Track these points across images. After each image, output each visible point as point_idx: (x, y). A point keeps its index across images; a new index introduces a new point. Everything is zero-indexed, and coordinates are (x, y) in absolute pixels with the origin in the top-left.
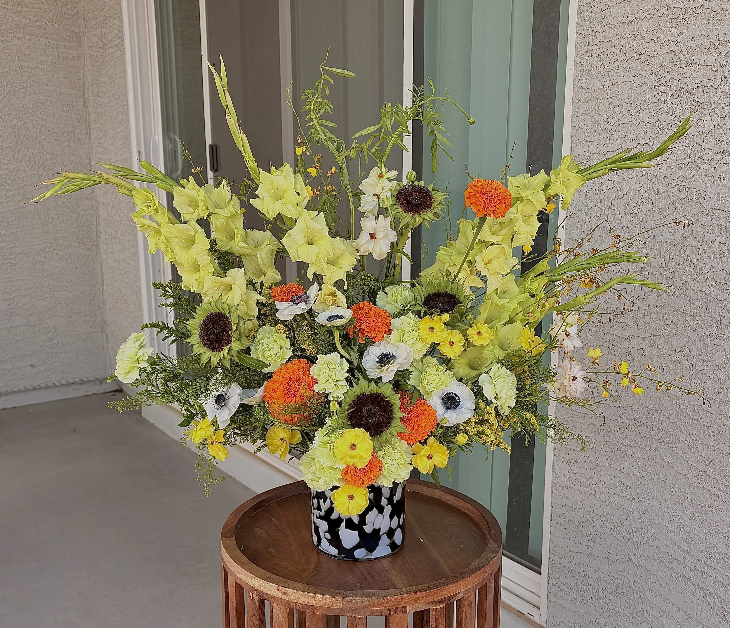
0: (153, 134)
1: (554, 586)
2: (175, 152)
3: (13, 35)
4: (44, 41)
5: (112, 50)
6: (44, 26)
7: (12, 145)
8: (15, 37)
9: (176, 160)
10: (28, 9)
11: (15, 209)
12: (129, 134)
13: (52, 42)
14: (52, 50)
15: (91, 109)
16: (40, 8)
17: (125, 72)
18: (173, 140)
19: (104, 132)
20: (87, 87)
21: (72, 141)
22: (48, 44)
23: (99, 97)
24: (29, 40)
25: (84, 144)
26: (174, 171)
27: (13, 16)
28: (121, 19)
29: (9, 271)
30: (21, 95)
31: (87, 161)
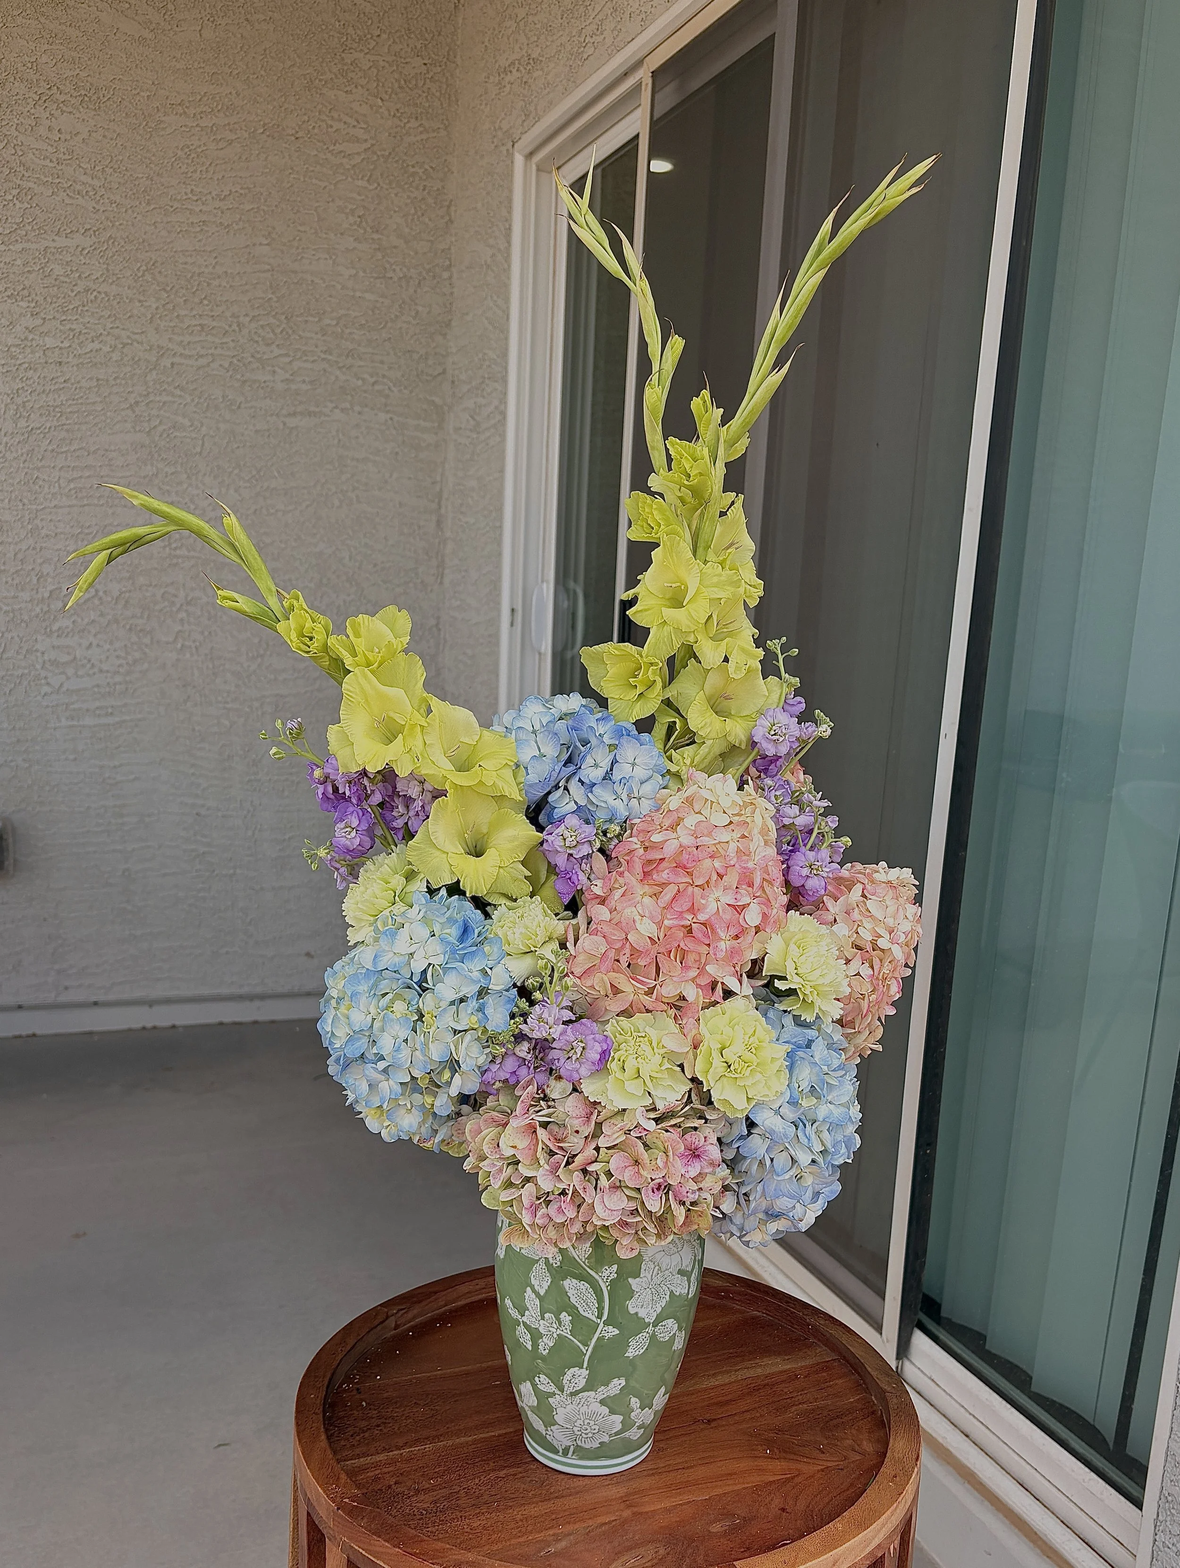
0: (540, 581)
1: (1166, 1549)
2: (574, 615)
3: (334, 405)
4: (382, 416)
5: (487, 434)
6: (387, 392)
7: (312, 585)
8: (336, 407)
9: (573, 627)
10: (362, 363)
11: (306, 692)
12: (499, 578)
13: (396, 418)
14: (394, 432)
15: (448, 534)
16: (382, 362)
17: (502, 471)
18: (572, 593)
19: (463, 574)
20: (445, 495)
21: (411, 585)
22: (390, 422)
23: (462, 513)
24: (359, 413)
25: (431, 591)
26: (570, 646)
27: (338, 372)
28: (505, 380)
29: (286, 793)
30: (337, 503)
31: (433, 622)
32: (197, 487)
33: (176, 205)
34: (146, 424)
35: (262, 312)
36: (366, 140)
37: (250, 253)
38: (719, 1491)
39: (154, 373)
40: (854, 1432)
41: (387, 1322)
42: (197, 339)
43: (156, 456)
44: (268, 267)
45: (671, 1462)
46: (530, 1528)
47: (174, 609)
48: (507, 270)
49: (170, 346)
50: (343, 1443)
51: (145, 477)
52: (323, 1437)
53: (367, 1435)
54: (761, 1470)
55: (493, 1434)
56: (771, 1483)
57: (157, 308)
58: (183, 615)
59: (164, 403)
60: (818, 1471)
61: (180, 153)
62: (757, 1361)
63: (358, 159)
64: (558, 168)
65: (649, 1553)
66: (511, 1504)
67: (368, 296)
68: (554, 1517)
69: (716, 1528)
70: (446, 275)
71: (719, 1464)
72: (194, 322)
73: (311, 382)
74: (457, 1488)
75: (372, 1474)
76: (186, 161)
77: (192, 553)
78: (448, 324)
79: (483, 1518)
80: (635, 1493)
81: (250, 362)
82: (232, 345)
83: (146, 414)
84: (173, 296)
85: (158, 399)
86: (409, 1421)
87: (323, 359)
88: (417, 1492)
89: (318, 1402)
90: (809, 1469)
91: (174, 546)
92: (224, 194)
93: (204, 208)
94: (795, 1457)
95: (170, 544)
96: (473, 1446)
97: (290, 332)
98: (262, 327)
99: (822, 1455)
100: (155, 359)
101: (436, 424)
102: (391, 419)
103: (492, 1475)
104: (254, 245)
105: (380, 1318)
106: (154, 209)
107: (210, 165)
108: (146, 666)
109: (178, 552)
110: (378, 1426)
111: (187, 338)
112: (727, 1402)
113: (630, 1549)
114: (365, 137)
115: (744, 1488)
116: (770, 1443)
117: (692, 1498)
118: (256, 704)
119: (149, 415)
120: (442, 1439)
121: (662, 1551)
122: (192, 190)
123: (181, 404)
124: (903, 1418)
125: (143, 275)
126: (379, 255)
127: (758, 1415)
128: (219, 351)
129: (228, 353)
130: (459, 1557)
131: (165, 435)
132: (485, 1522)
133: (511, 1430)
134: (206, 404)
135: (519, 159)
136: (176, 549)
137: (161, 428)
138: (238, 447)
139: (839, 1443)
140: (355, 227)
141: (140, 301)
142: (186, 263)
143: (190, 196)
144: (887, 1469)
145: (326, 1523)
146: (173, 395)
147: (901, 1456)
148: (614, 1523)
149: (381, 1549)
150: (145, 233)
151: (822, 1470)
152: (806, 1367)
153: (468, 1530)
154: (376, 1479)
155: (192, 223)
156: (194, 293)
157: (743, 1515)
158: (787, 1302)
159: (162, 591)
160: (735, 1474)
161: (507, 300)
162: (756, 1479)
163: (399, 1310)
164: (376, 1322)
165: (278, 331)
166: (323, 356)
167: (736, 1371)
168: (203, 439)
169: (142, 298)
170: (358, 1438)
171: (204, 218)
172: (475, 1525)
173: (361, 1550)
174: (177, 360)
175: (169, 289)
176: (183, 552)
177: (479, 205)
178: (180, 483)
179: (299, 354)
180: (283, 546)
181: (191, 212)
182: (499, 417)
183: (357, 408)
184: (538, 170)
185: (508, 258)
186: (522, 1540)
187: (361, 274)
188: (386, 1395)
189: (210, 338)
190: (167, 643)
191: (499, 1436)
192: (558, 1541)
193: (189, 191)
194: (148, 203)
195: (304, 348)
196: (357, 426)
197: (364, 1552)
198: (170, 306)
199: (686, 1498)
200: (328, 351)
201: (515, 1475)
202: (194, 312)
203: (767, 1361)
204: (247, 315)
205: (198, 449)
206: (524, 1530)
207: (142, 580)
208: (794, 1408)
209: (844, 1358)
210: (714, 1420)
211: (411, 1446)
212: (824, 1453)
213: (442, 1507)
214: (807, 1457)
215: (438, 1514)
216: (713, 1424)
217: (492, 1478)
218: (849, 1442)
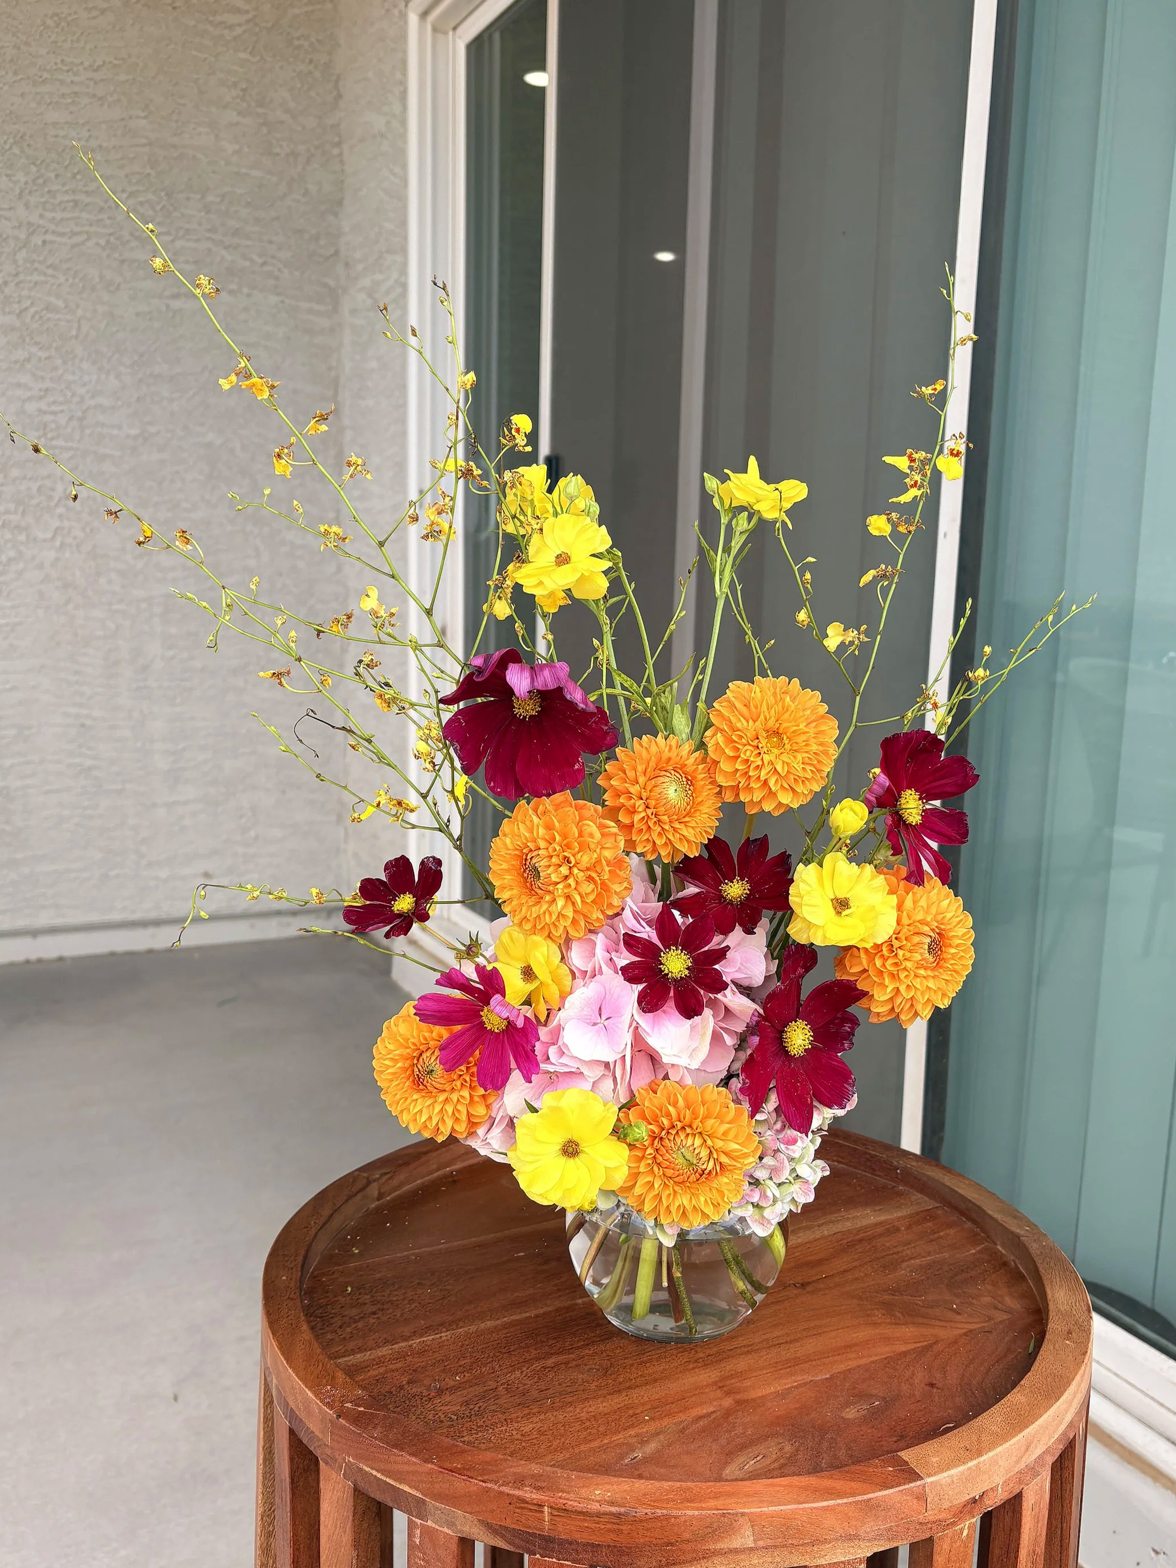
2: (486, 496)
6: (277, 273)
9: (486, 508)
10: (249, 243)
12: (405, 459)
13: (287, 301)
14: (286, 316)
15: (346, 422)
16: (270, 242)
20: (342, 381)
21: (308, 476)
22: (281, 305)
23: (360, 397)
24: (248, 295)
26: (483, 527)
28: (404, 250)
32: (73, 373)
33: (46, 75)
34: (16, 306)
35: (141, 188)
36: (247, 12)
37: (126, 126)
38: (842, 1367)
39: (24, 251)
40: (990, 1287)
41: (368, 1189)
42: (70, 215)
43: (27, 339)
44: (144, 141)
45: (768, 1336)
46: (602, 1429)
47: (53, 504)
48: (404, 136)
49: (41, 222)
50: (329, 1336)
51: (16, 362)
52: (305, 1327)
53: (360, 1325)
54: (887, 1340)
55: (528, 1314)
56: (905, 1354)
57: (26, 183)
58: (61, 510)
59: (36, 283)
60: (961, 1336)
61: (49, 22)
62: (843, 1214)
63: (238, 31)
64: (455, 29)
65: (770, 1450)
66: (570, 1399)
67: (256, 173)
68: (631, 1412)
69: (851, 1413)
70: (336, 151)
71: (833, 1334)
72: (67, 198)
73: (196, 262)
74: (492, 1384)
75: (375, 1373)
76: (56, 30)
77: (70, 444)
78: (340, 203)
79: (535, 1419)
80: (731, 1377)
81: (128, 241)
82: (108, 222)
83: (16, 295)
84: (43, 171)
85: (29, 278)
86: (413, 1306)
87: (208, 239)
88: (440, 1392)
89: (292, 1285)
90: (945, 1333)
91: (49, 436)
92: (97, 64)
93: (77, 79)
94: (925, 1321)
95: (45, 434)
96: (505, 1331)
97: (171, 208)
98: (141, 203)
99: (959, 1317)
100: (24, 237)
101: (330, 307)
102: (282, 302)
103: (538, 1366)
104: (130, 118)
105: (359, 1185)
106: (21, 79)
107: (82, 33)
108: (21, 566)
109: (55, 443)
110: (374, 1313)
111: (59, 215)
112: (820, 1262)
113: (743, 1447)
114: (247, 7)
115: (873, 1362)
116: (888, 1307)
117: (808, 1378)
118: (144, 606)
119: (19, 296)
120: (461, 1324)
121: (788, 1448)
122: (62, 61)
123: (53, 284)
124: (1053, 1264)
125: (11, 148)
126: (265, 130)
127: (862, 1274)
128: (94, 229)
129: (104, 231)
130: (519, 1470)
131: (37, 317)
132: (540, 1425)
133: (550, 1309)
134: (81, 285)
135: (413, 19)
136: (52, 439)
137: (32, 310)
138: (118, 331)
139: (974, 1301)
140: (238, 100)
141: (7, 176)
142: (56, 136)
143: (60, 66)
144: (1055, 1326)
145: (319, 1440)
146: (45, 274)
147: (1068, 1308)
148: (713, 1416)
149: (406, 1468)
150: (12, 105)
151: (965, 1334)
152: (904, 1218)
153: (519, 1437)
154: (383, 1378)
155: (63, 95)
156: (66, 167)
157: (881, 1394)
158: (864, 1145)
159: (38, 484)
160: (856, 1345)
161: (405, 166)
162: (884, 1351)
163: (382, 1175)
164: (354, 1190)
165: (158, 208)
166: (208, 235)
167: (819, 1226)
168: (79, 321)
169: (9, 172)
170: (349, 1330)
171: (76, 89)
172: (527, 1429)
173: (374, 1473)
174: (49, 237)
175: (39, 162)
176: (60, 442)
177: (370, 74)
178: (56, 368)
179: (181, 233)
180: (169, 435)
181: (62, 82)
182: (399, 290)
183: (245, 290)
184: (435, 30)
185: (404, 122)
186: (595, 1444)
187: (246, 150)
188: (378, 1276)
189: (84, 215)
190: (45, 540)
191: (537, 1316)
192: (643, 1442)
193: (59, 61)
194: (15, 73)
195: (187, 226)
196: (246, 309)
197: (379, 1475)
198: (40, 181)
199: (800, 1378)
200: (213, 230)
201: (567, 1363)
202: (67, 188)
203: (853, 1213)
204: (123, 191)
205: (74, 332)
206: (594, 1431)
207: (15, 473)
208: (904, 1265)
209: (950, 1205)
210: (809, 1283)
211: (421, 1336)
212: (959, 1314)
213: (476, 1409)
214: (940, 1320)
215: (473, 1418)
216: (809, 1289)
217: (538, 1369)
218: (987, 1299)
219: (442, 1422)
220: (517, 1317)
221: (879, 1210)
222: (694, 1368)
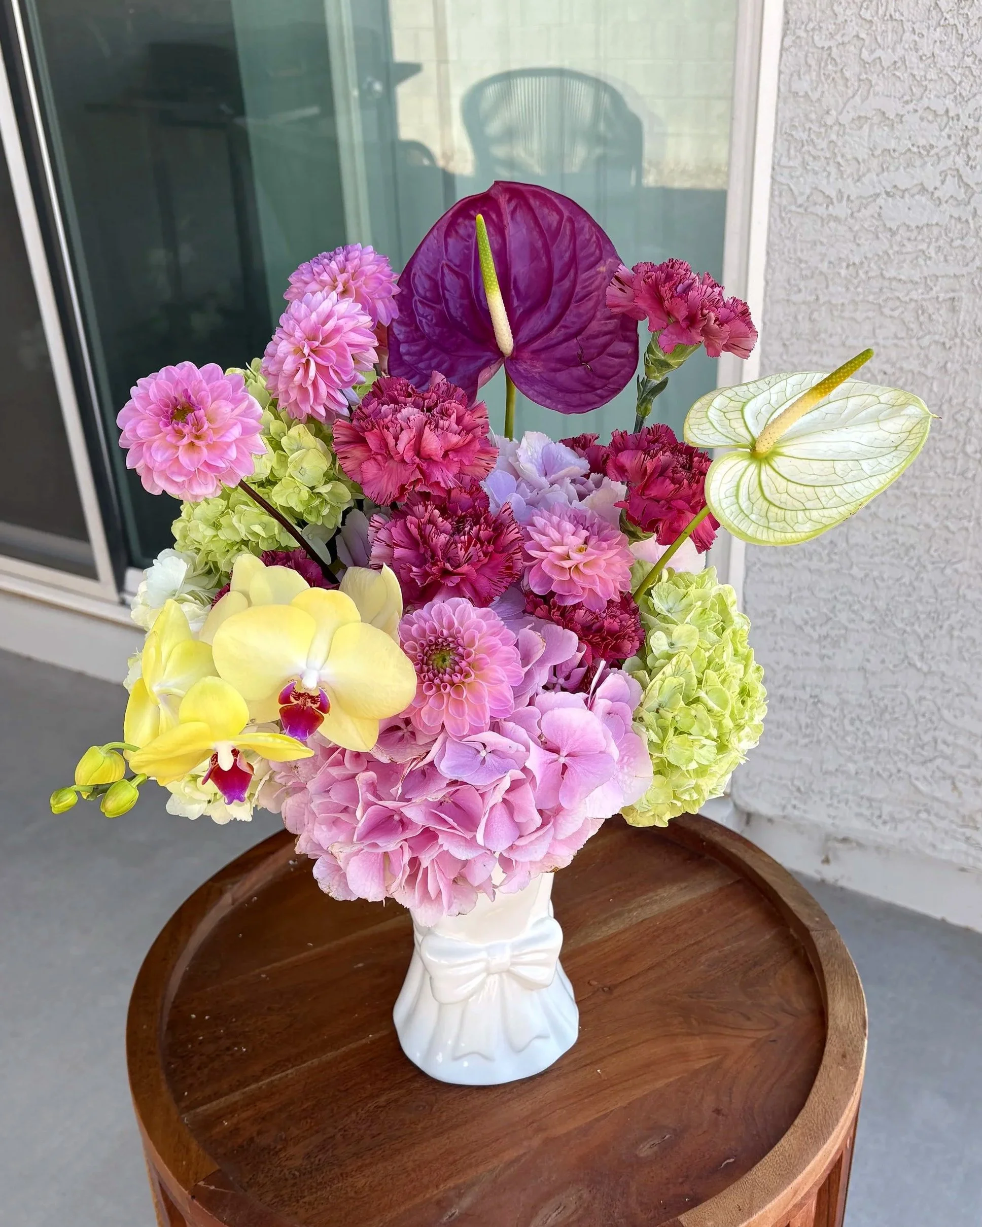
41: (222, 900)
46: (425, 1181)
53: (216, 1065)
54: (683, 1056)
56: (698, 1073)
60: (748, 1047)
65: (571, 1199)
66: (399, 1146)
68: (451, 1159)
69: (645, 1150)
74: (331, 1131)
75: (229, 1124)
79: (367, 1172)
89: (153, 1034)
99: (748, 1023)
103: (371, 1105)
105: (213, 898)
112: (628, 958)
113: (549, 1196)
115: (668, 1084)
116: (686, 1014)
117: (609, 1106)
120: (305, 1057)
121: (586, 1196)
124: (836, 966)
127: (665, 972)
132: (371, 1179)
139: (765, 1002)
144: (832, 1047)
147: (844, 1025)
148: (523, 1160)
151: (753, 1045)
152: (708, 896)
153: (353, 1194)
154: (235, 1131)
157: (672, 1125)
160: (654, 1063)
162: (680, 1069)
170: (206, 1071)
172: (360, 1184)
186: (417, 1200)
188: (233, 1001)
192: (460, 1196)
199: (602, 1108)
201: (397, 1100)
203: (663, 893)
206: (418, 1184)
208: (704, 958)
210: (616, 986)
211: (270, 1075)
212: (749, 1019)
213: (317, 1162)
214: (733, 1028)
215: (314, 1174)
216: (616, 993)
217: (371, 1109)
218: (775, 999)
219: (286, 1180)
220: (353, 1046)
221: (685, 888)
222: (509, 1100)
